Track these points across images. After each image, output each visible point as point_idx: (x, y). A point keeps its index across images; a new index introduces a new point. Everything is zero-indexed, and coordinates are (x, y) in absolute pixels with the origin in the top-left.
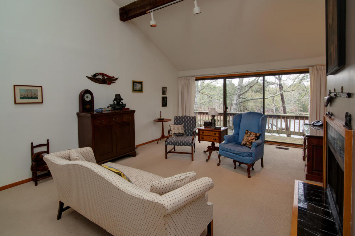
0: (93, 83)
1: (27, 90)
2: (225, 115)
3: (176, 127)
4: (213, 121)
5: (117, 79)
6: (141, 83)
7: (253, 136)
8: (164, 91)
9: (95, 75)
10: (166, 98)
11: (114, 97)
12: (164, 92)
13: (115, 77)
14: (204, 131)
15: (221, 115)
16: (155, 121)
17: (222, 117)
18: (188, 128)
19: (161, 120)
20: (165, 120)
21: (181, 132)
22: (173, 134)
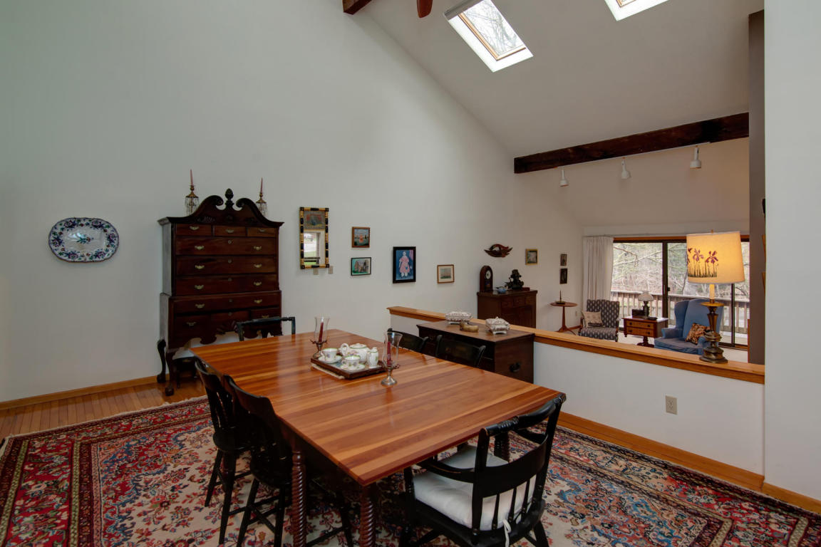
0: (490, 257)
1: (445, 269)
2: (665, 298)
3: (591, 314)
4: (646, 309)
5: (511, 250)
6: (535, 251)
7: (701, 330)
8: (563, 260)
9: (492, 248)
10: (566, 270)
11: (511, 273)
12: (563, 262)
13: (510, 247)
14: (632, 322)
15: (659, 299)
16: (552, 304)
17: (660, 303)
18: (608, 316)
19: (561, 304)
20: (566, 304)
21: (598, 322)
22: (587, 323)
